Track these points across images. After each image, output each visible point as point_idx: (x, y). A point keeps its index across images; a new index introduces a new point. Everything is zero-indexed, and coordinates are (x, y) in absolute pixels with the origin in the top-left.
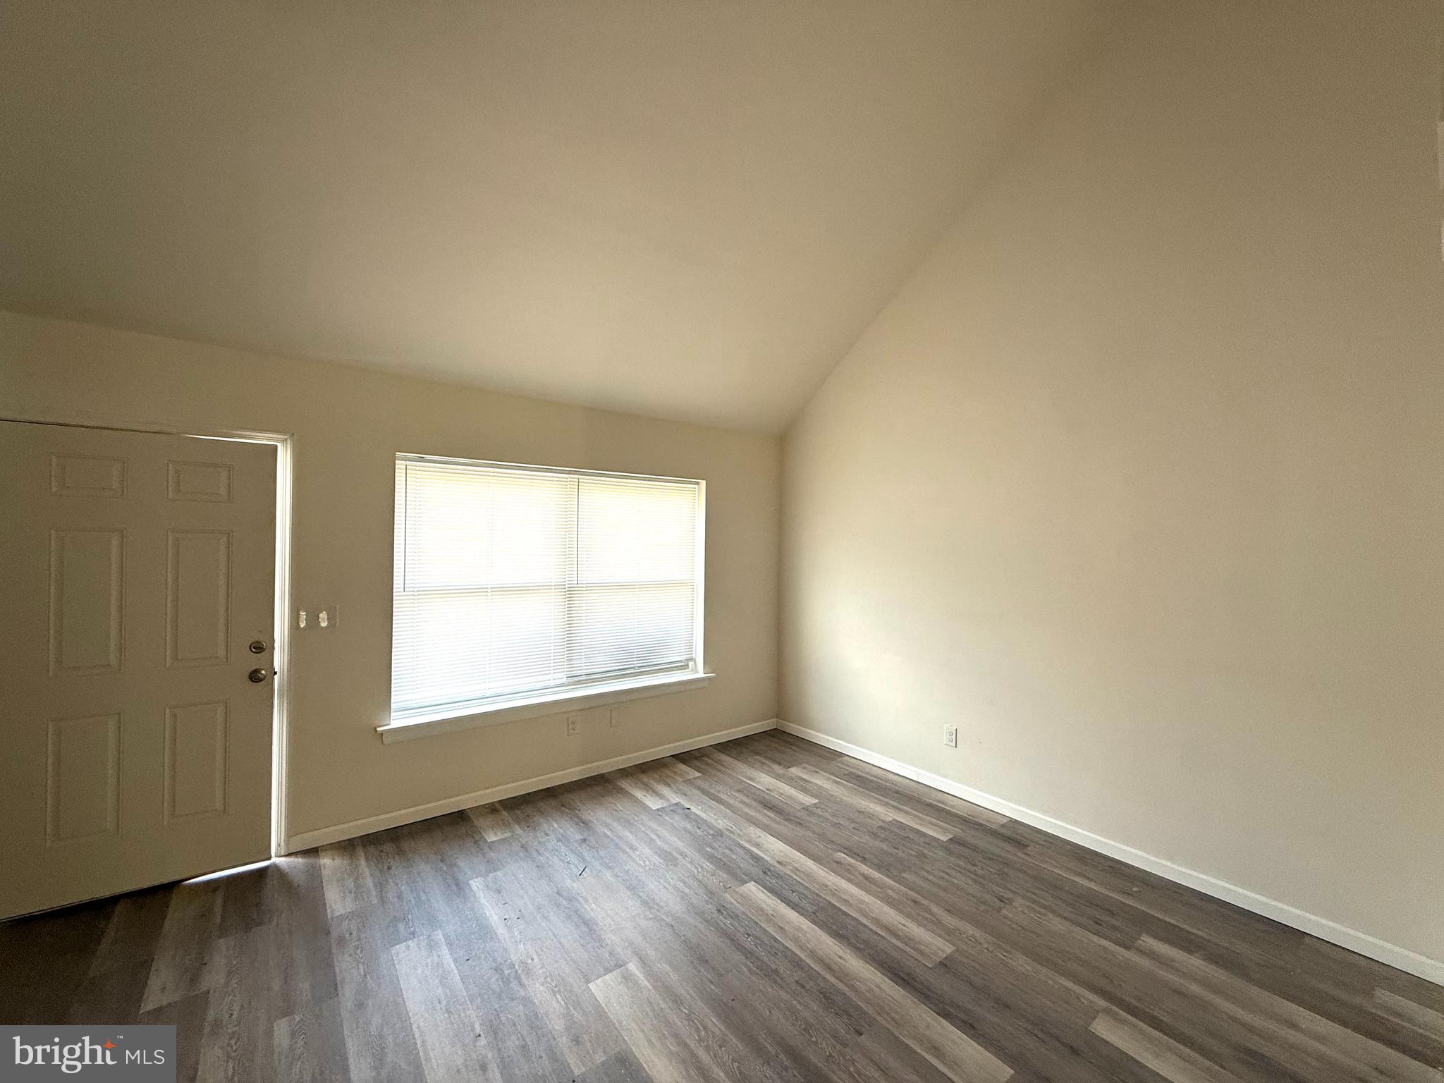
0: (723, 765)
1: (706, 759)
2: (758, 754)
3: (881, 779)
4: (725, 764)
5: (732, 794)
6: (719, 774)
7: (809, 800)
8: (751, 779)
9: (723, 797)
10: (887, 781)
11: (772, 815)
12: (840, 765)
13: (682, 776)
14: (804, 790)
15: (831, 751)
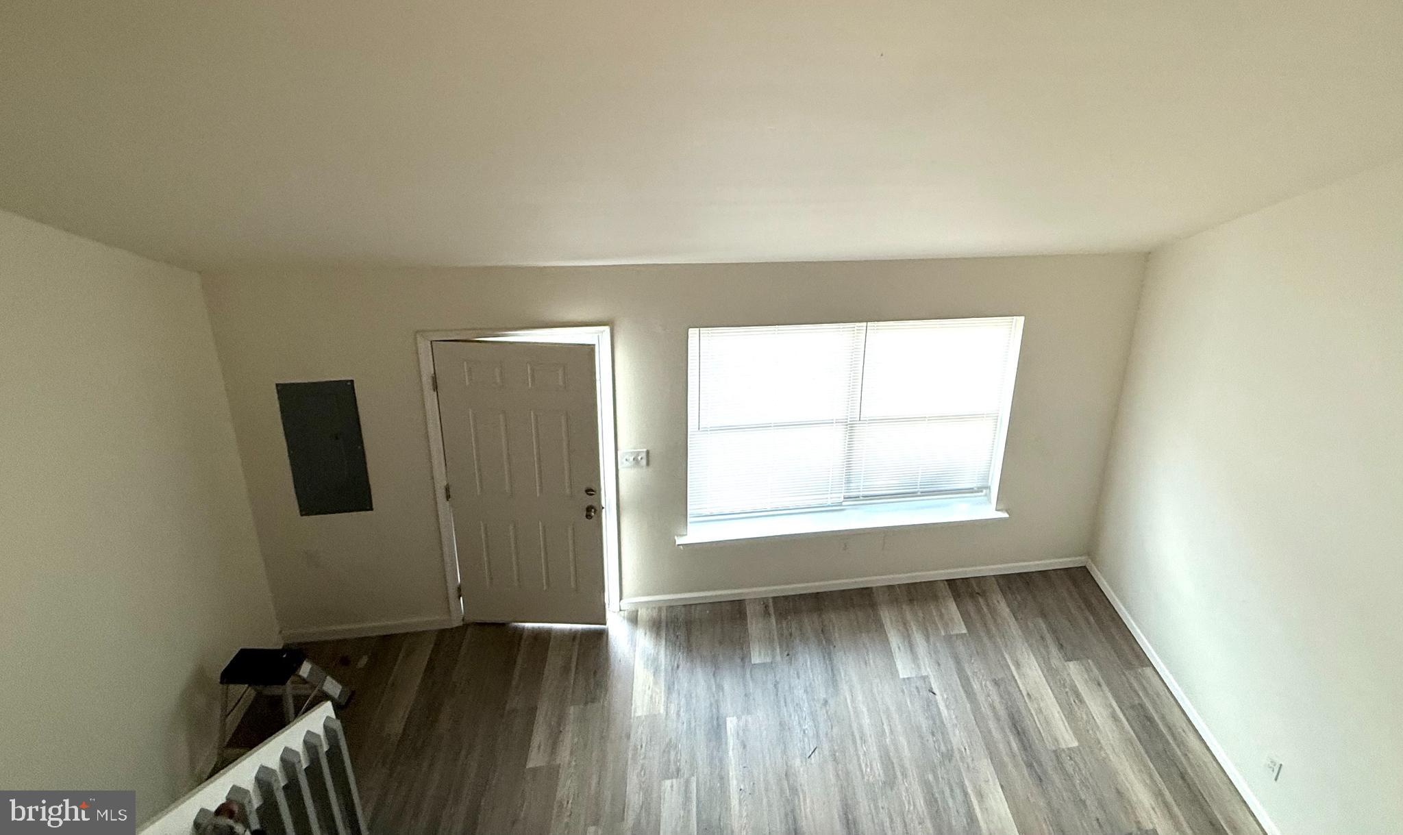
0: (995, 621)
1: (981, 600)
2: (1044, 615)
3: (1173, 735)
4: (999, 621)
5: (986, 686)
6: (985, 640)
7: (1068, 740)
8: (1018, 665)
9: (976, 686)
10: (1181, 744)
11: (1014, 745)
12: (1132, 680)
13: (946, 626)
14: (1070, 716)
15: (1135, 646)
